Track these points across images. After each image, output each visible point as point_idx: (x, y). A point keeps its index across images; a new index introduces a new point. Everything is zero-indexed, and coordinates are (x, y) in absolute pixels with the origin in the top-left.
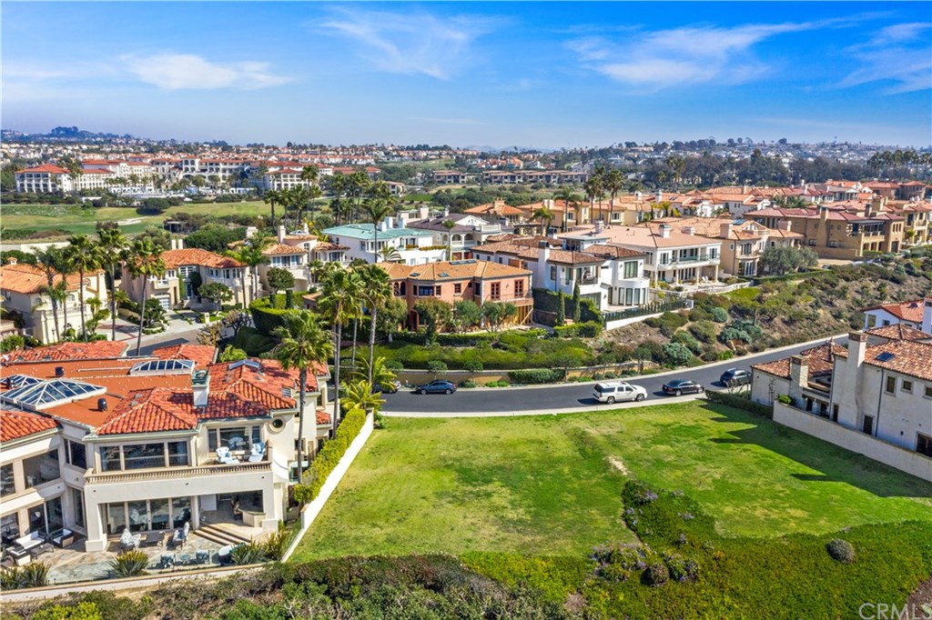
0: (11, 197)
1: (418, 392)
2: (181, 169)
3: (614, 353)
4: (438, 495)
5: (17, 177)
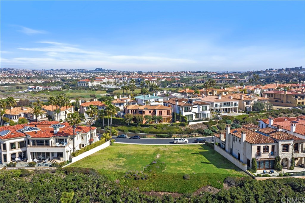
0: (76, 88)
1: (131, 138)
2: (122, 80)
3: (188, 131)
4: (109, 159)
5: (78, 82)
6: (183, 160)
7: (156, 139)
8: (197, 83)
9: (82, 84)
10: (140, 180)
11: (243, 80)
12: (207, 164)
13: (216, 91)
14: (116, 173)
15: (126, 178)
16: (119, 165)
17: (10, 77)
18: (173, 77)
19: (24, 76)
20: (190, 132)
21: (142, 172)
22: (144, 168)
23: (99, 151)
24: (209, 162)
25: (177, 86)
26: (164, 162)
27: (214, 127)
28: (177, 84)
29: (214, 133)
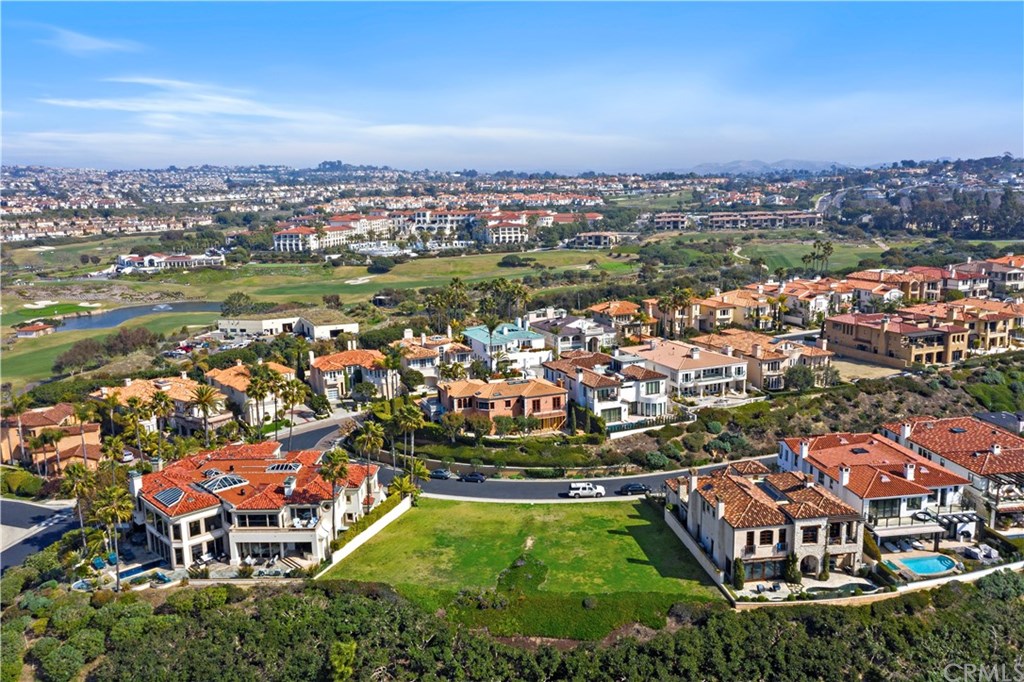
0: (270, 256)
1: (461, 480)
2: (414, 221)
3: (608, 458)
4: (414, 552)
5: (275, 238)
6: (586, 552)
7: (524, 480)
8: (658, 228)
9: (288, 242)
10: (491, 609)
11: (805, 220)
12: (640, 565)
13: (698, 307)
14: (437, 593)
15: (460, 606)
16: (441, 571)
17: (48, 213)
18: (579, 203)
19: (91, 206)
20: (610, 460)
21: (493, 589)
22: (498, 576)
23: (389, 528)
24: (646, 559)
25: (590, 243)
26: (542, 562)
27: (676, 443)
28: (590, 238)
29: (674, 461)
